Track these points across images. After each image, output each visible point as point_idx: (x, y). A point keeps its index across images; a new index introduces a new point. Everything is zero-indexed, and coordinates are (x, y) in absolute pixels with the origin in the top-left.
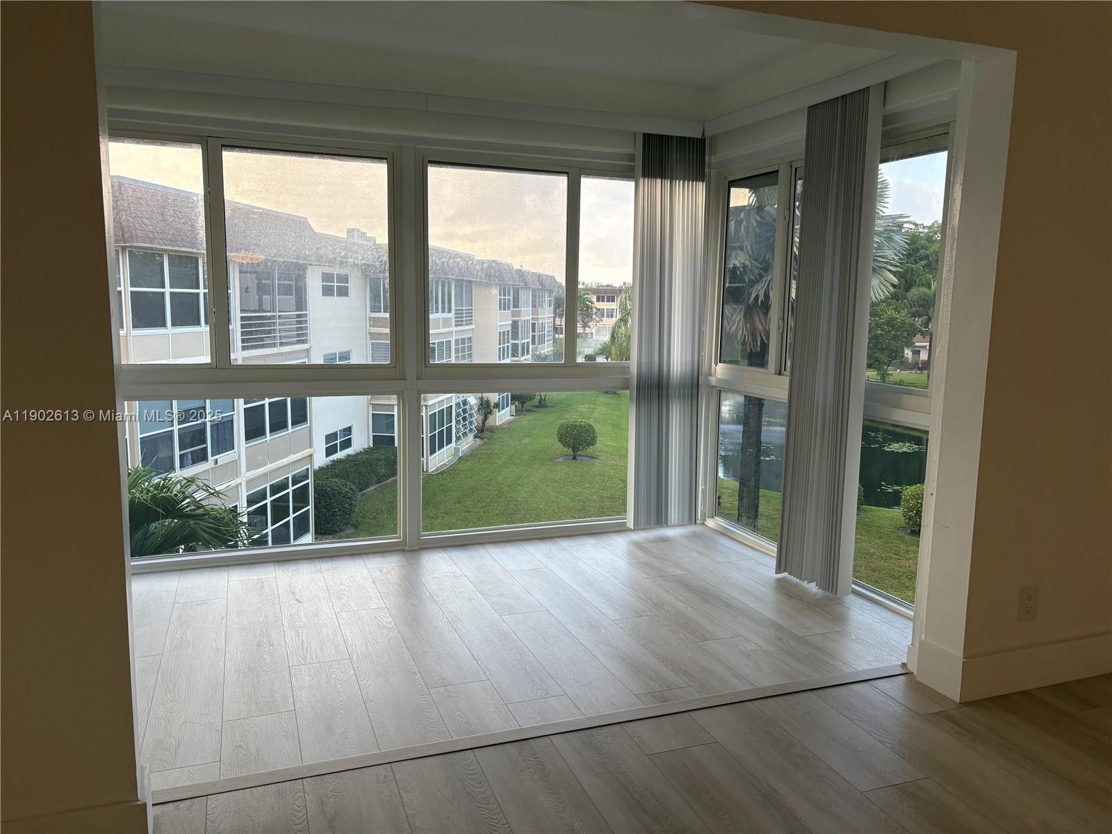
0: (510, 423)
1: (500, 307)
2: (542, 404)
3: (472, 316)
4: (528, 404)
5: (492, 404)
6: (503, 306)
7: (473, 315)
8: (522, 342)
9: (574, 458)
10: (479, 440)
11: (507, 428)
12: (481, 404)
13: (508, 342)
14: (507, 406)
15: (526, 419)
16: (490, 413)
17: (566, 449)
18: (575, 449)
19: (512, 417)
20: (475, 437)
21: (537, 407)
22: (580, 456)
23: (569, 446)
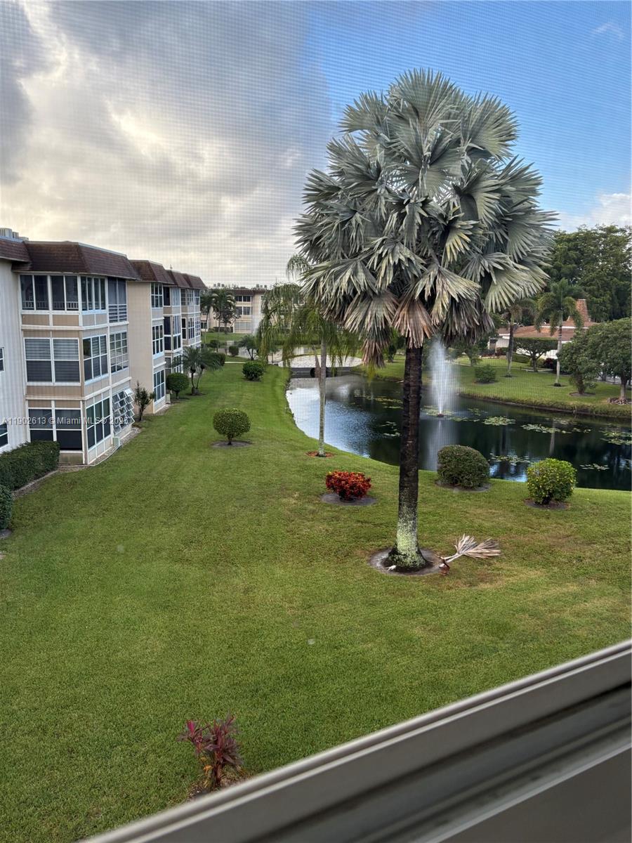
0: (166, 411)
1: (153, 304)
2: (194, 393)
3: (126, 313)
4: (182, 393)
5: (149, 395)
6: (156, 303)
7: (127, 311)
8: (174, 336)
9: (230, 444)
10: (137, 429)
11: (164, 415)
12: (138, 395)
13: (161, 337)
14: (163, 395)
15: (182, 406)
16: (147, 403)
17: (222, 436)
18: (230, 436)
19: (167, 406)
20: (133, 426)
21: (191, 395)
22: (235, 441)
23: (224, 433)
